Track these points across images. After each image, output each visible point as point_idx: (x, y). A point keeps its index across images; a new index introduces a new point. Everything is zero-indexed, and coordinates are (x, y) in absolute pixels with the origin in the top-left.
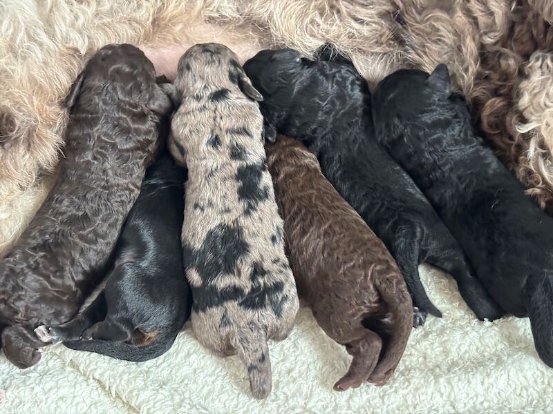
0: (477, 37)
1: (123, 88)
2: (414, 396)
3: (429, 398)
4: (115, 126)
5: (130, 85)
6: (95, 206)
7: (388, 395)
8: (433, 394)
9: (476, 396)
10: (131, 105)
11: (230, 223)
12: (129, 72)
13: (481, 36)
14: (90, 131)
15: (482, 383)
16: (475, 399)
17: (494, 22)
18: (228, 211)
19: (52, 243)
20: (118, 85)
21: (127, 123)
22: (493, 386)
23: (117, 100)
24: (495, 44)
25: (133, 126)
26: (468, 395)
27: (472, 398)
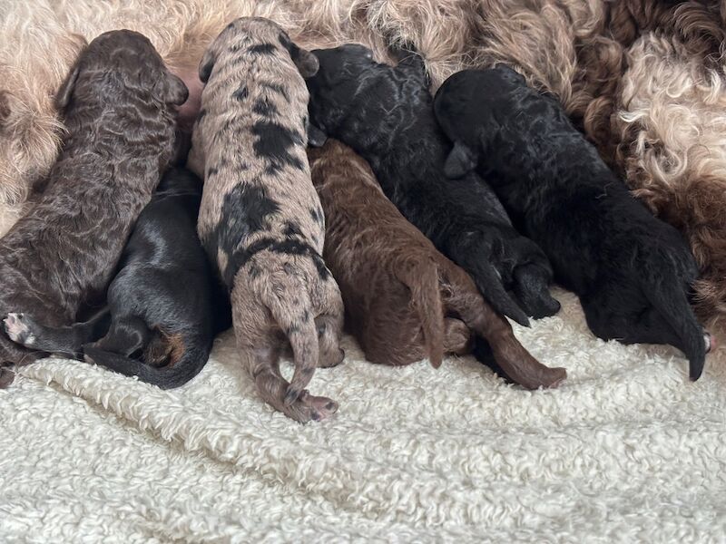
0: (570, 29)
1: (130, 75)
2: (504, 411)
3: (524, 412)
4: (121, 117)
5: (138, 71)
6: (95, 207)
7: (471, 410)
8: (528, 407)
9: (586, 410)
10: (140, 95)
11: (249, 181)
12: (134, 55)
13: (574, 30)
14: (89, 123)
15: (594, 396)
16: (585, 414)
17: (588, 8)
18: (244, 167)
19: (35, 241)
20: (123, 70)
21: (136, 114)
22: (608, 400)
23: (123, 88)
24: (591, 35)
25: (143, 118)
26: (575, 409)
27: (581, 413)
